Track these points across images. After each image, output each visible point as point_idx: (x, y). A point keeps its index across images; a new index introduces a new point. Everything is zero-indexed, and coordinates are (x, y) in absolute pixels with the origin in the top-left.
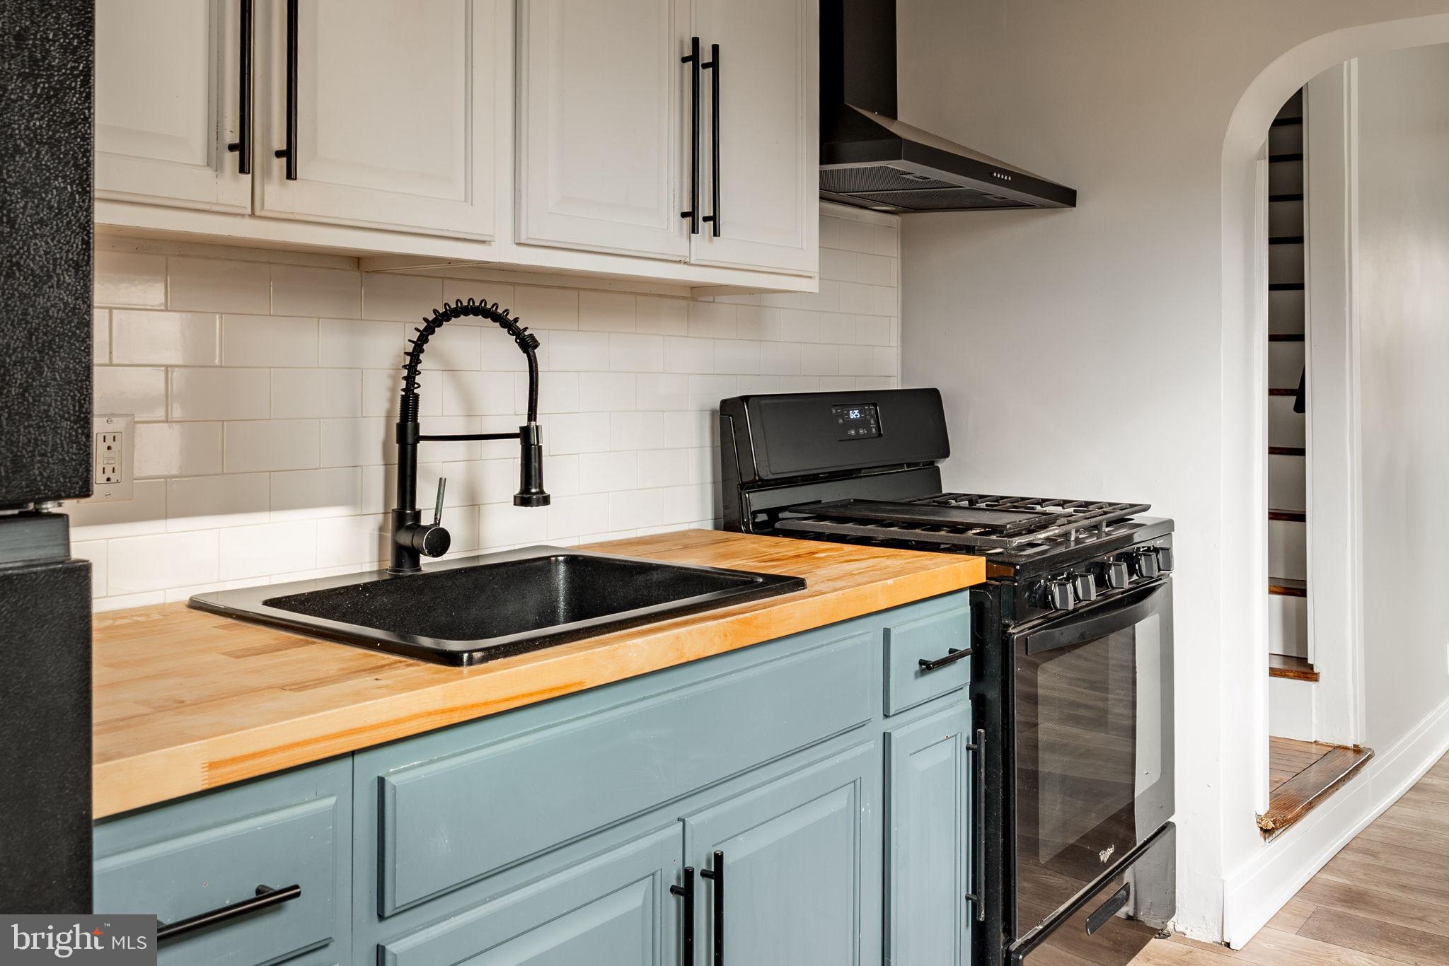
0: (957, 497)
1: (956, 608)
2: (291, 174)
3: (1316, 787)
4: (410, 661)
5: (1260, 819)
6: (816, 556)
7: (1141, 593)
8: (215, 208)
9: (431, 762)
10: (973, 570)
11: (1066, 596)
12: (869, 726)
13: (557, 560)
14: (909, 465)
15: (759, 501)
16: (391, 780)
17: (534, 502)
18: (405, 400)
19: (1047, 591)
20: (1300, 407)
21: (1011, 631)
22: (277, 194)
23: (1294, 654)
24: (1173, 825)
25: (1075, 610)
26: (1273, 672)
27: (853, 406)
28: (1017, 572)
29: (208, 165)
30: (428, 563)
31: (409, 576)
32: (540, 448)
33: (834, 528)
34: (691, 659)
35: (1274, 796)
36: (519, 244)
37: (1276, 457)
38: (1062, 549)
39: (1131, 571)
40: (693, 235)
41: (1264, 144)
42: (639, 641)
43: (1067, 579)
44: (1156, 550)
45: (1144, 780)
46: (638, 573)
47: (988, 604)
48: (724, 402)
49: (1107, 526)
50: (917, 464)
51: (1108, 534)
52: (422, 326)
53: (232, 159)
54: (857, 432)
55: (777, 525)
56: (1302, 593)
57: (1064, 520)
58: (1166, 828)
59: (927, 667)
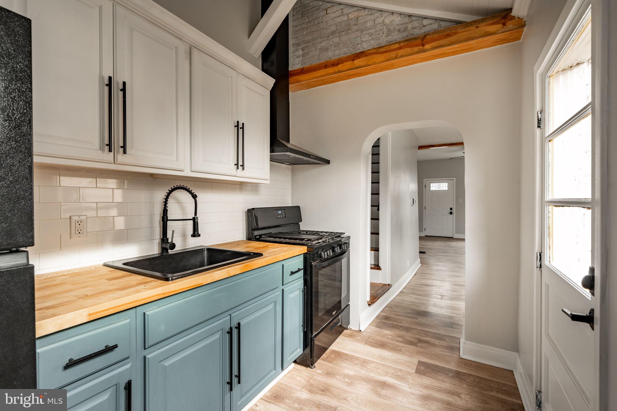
0: (303, 231)
1: (300, 258)
2: (125, 152)
3: (380, 294)
4: (156, 280)
5: (368, 302)
6: (268, 247)
7: (343, 253)
8: (102, 161)
9: (160, 307)
10: (304, 249)
11: (324, 255)
12: (279, 288)
13: (204, 249)
14: (293, 224)
15: (256, 233)
16: (147, 313)
17: (196, 236)
18: (164, 210)
19: (321, 254)
20: (378, 210)
21: (312, 263)
22: (121, 157)
23: (376, 264)
24: (349, 304)
25: (327, 258)
26: (371, 268)
27: (279, 210)
28: (314, 250)
29: (100, 150)
30: (170, 252)
31: (166, 255)
32: (198, 222)
33: (274, 240)
34: (232, 275)
35: (371, 296)
36: (191, 171)
37: (373, 220)
38: (325, 244)
39: (340, 248)
40: (238, 170)
41: (371, 151)
42: (218, 272)
43: (326, 251)
44: (346, 243)
45: (343, 295)
46: (224, 252)
47: (307, 257)
48: (248, 210)
49: (335, 238)
50: (295, 223)
51: (336, 240)
52: (168, 192)
53: (107, 148)
54: (280, 216)
55: (261, 239)
56: (378, 251)
57: (325, 237)
58: (348, 305)
59: (292, 273)
